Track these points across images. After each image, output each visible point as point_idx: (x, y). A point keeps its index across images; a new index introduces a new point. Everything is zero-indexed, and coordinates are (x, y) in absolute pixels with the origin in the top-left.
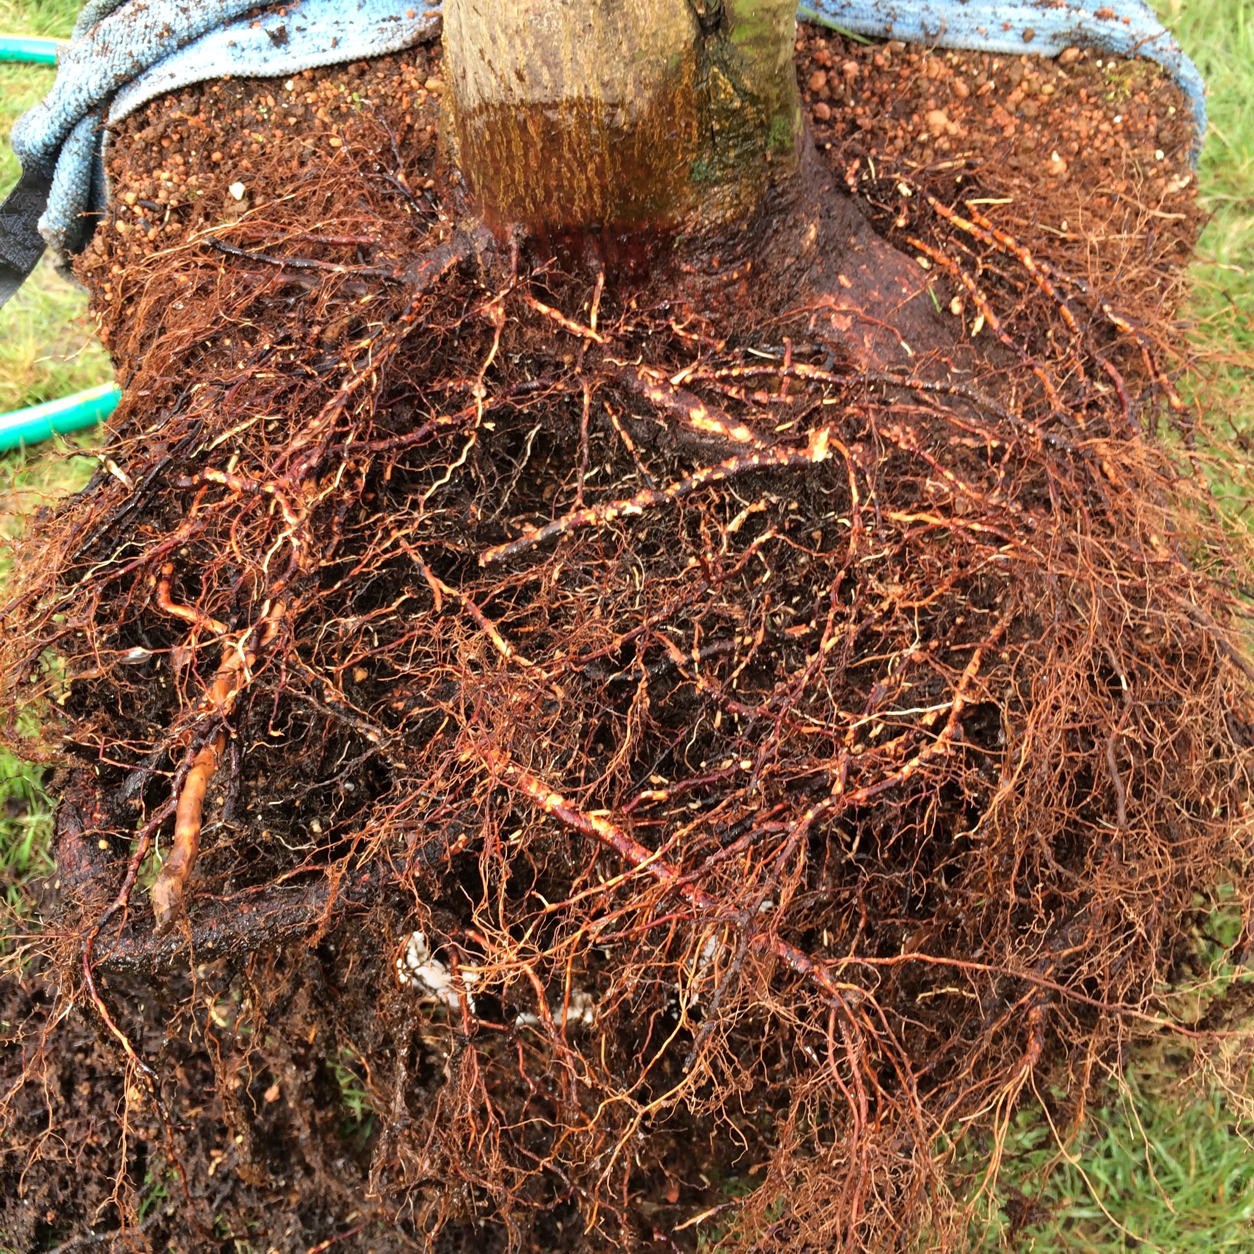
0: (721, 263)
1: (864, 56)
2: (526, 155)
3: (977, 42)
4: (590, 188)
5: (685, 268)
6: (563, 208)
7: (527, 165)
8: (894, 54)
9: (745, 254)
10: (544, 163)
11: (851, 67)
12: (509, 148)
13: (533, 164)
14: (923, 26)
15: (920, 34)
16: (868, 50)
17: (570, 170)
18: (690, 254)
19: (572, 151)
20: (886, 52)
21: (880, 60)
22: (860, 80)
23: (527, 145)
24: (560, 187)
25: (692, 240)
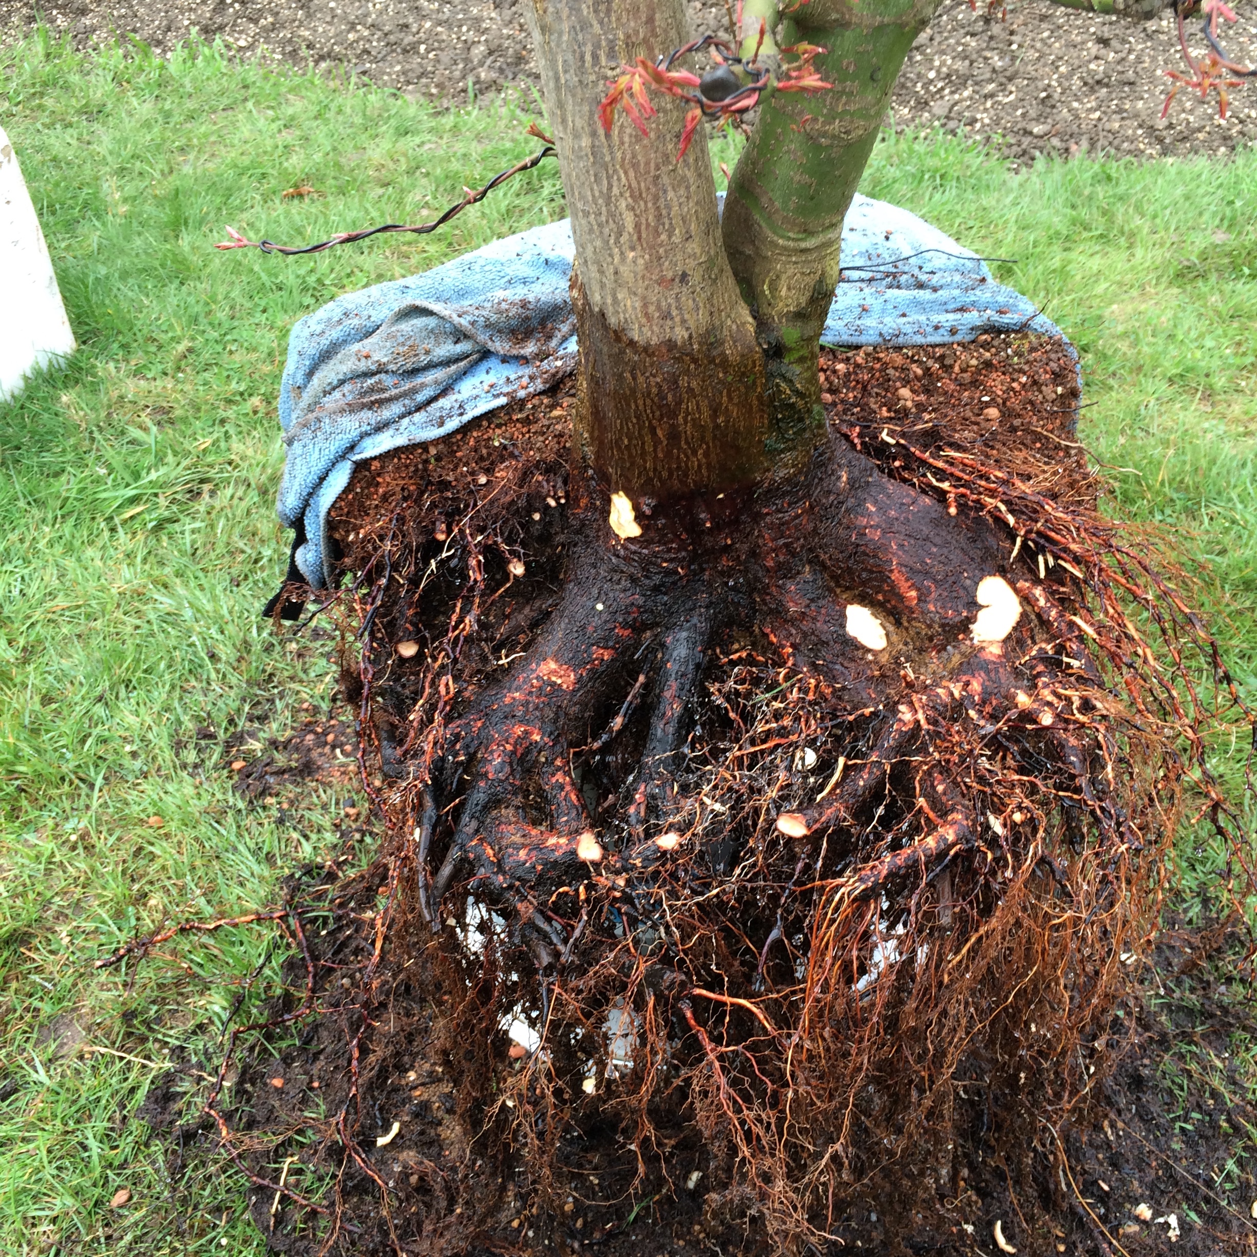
0: (789, 505)
1: (848, 359)
2: (655, 451)
3: (919, 340)
4: (700, 466)
5: (765, 511)
6: (681, 481)
7: (656, 457)
8: (867, 355)
9: (804, 497)
10: (668, 454)
11: (841, 367)
12: (643, 447)
13: (661, 455)
14: (881, 334)
15: (880, 340)
16: (850, 354)
17: (686, 456)
18: (768, 500)
19: (687, 443)
20: (862, 354)
21: (860, 360)
22: (848, 374)
23: (657, 442)
24: (679, 468)
25: (769, 491)
